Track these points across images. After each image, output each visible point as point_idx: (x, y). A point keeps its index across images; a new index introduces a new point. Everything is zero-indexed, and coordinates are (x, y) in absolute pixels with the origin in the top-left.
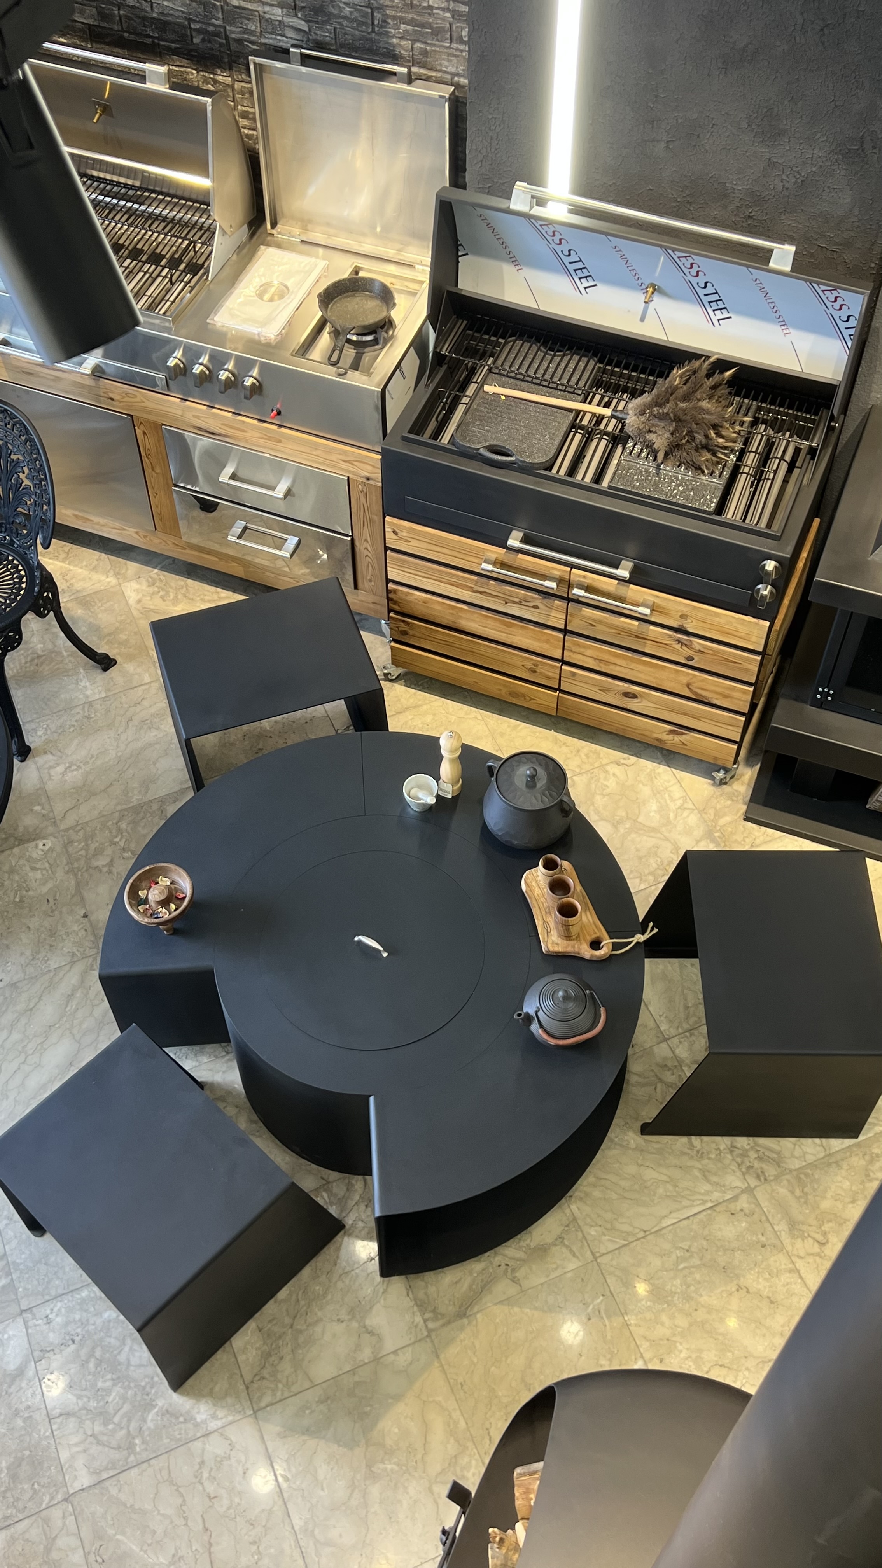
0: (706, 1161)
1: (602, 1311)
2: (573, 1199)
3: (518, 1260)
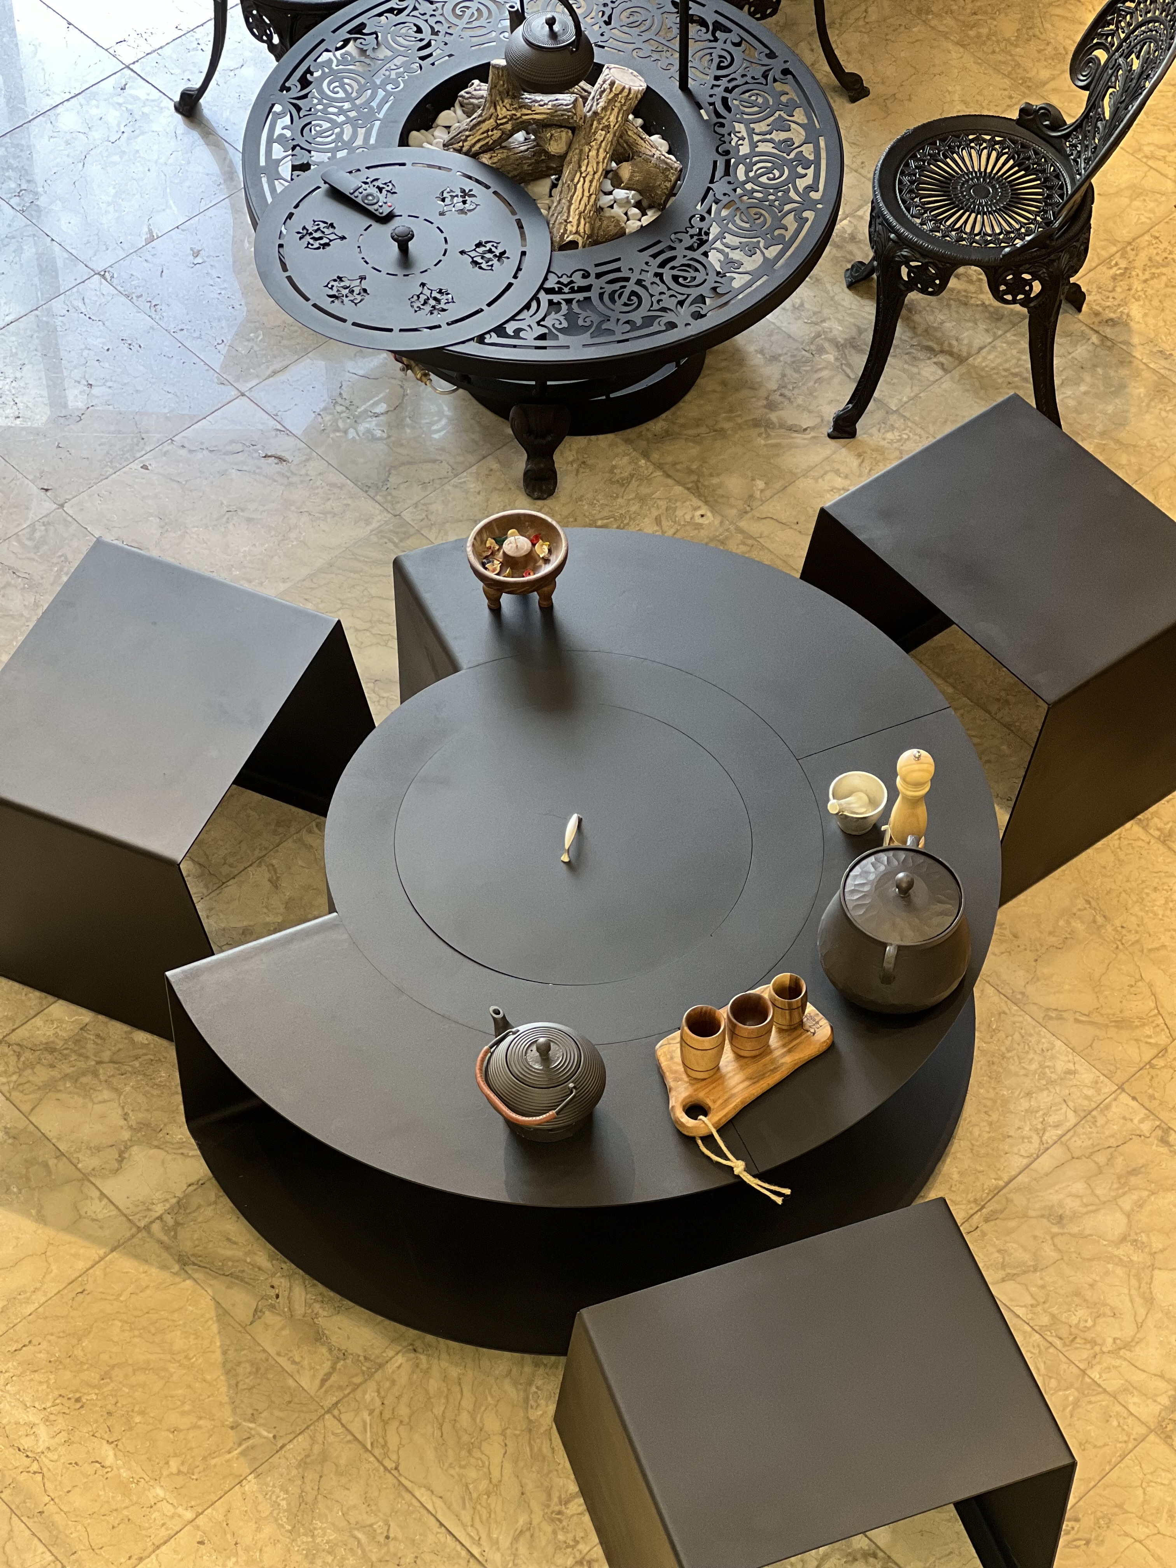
3: (290, 1308)
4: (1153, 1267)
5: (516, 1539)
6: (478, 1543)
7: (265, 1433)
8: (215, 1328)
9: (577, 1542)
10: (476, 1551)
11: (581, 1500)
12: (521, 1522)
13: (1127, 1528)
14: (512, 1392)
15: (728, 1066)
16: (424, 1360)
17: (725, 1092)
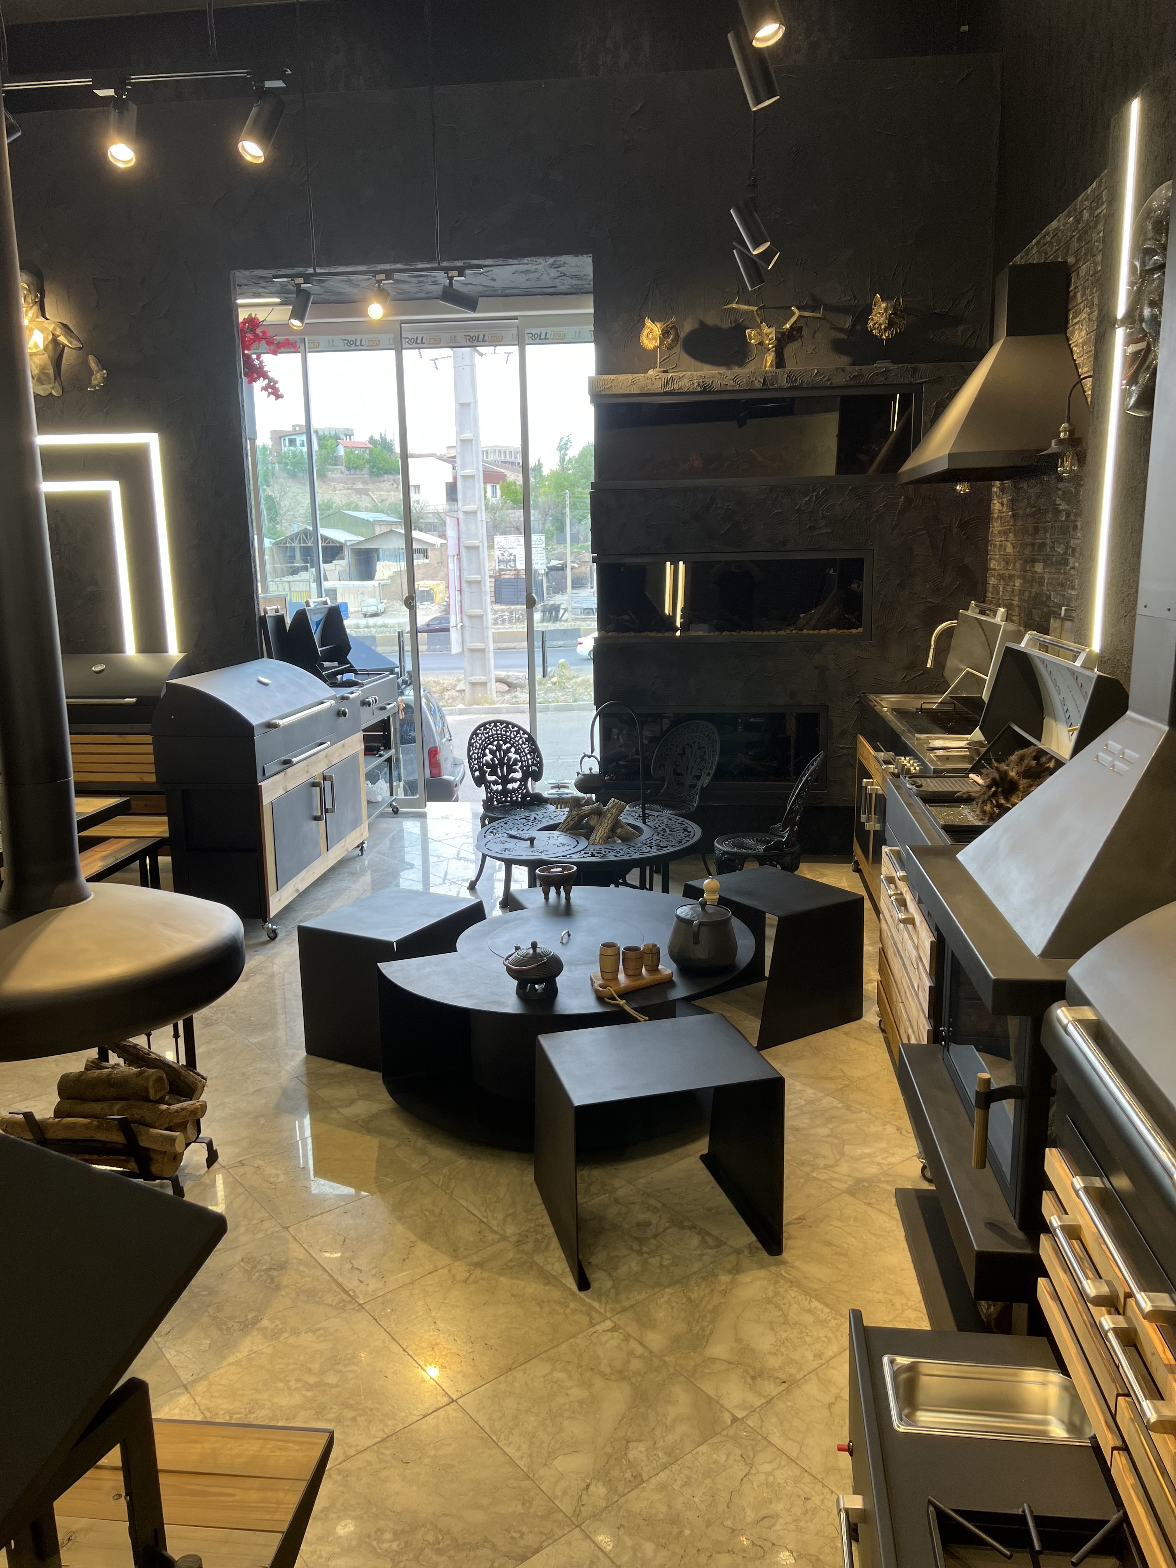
0: (524, 1214)
1: (383, 1183)
3: (414, 1144)
4: (844, 1144)
5: (507, 1216)
6: (487, 1217)
7: (389, 1180)
8: (376, 1149)
9: (537, 1219)
10: (485, 1220)
11: (543, 1206)
12: (511, 1211)
13: (832, 1223)
14: (515, 1171)
15: (621, 977)
16: (474, 1162)
17: (619, 985)
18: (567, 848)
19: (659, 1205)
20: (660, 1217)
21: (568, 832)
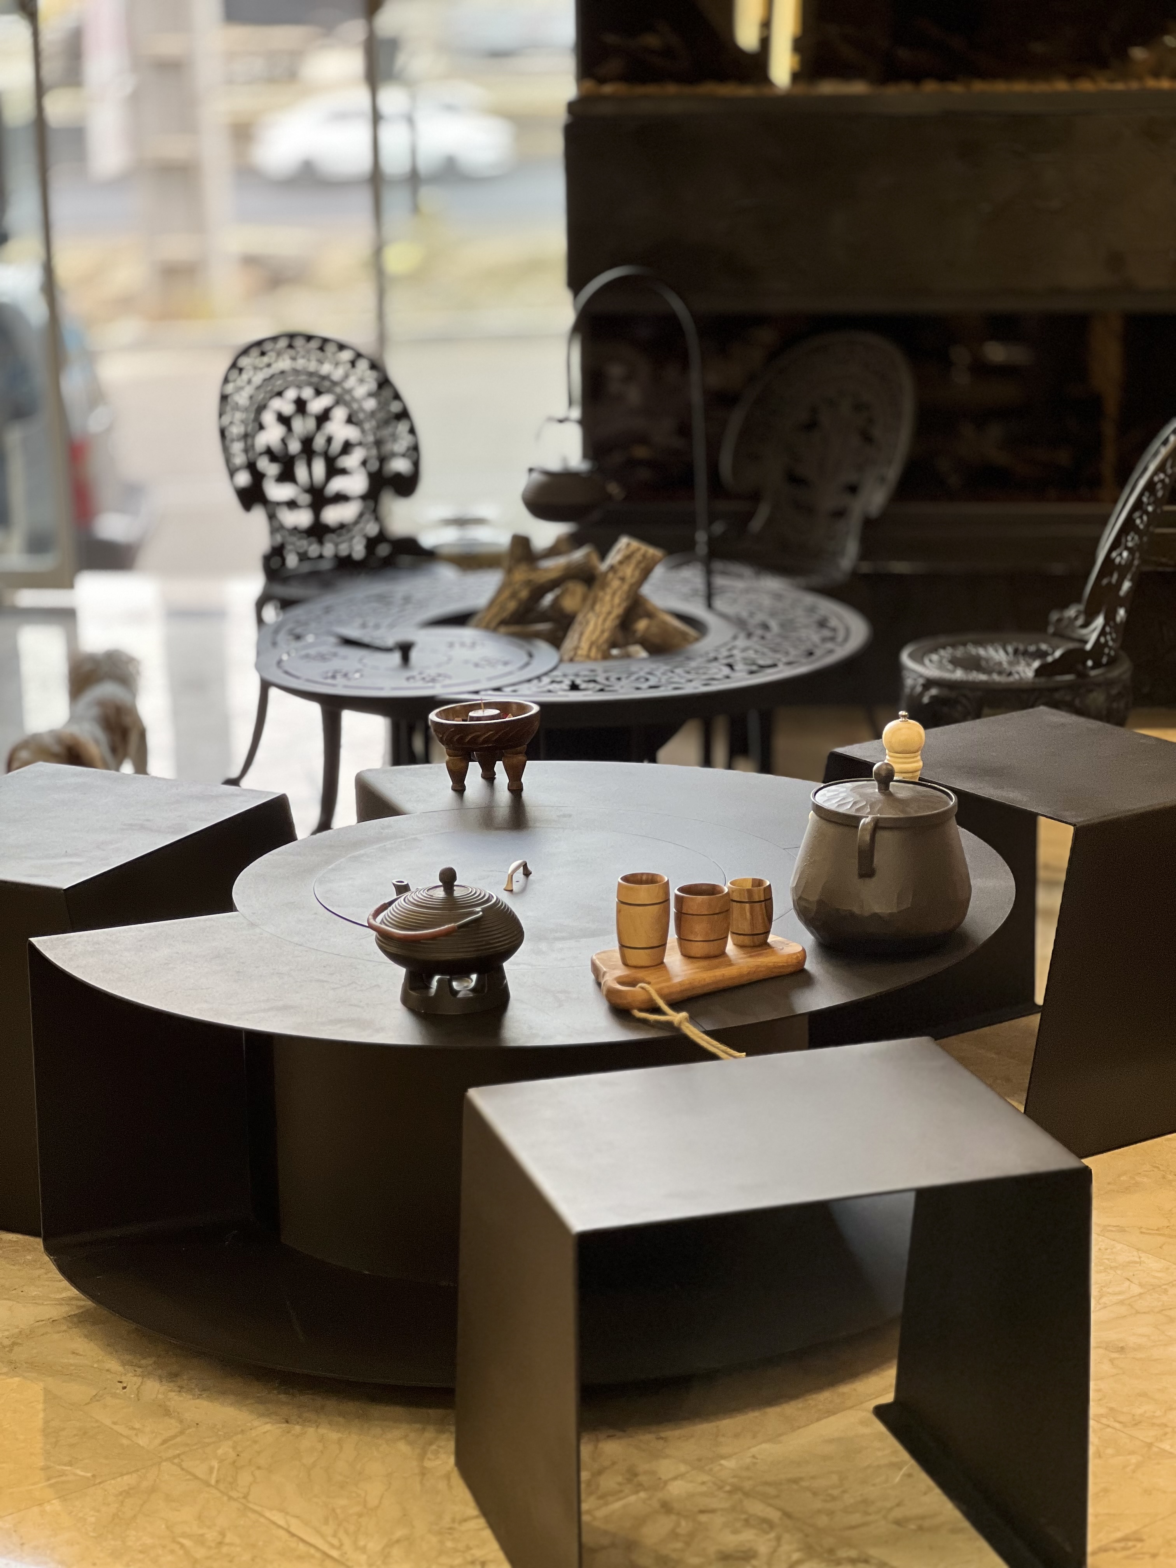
0: (434, 1540)
1: (63, 1478)
2: (284, 1425)
3: (137, 1395)
5: (389, 1546)
6: (338, 1548)
7: (80, 1472)
10: (334, 1554)
12: (398, 1534)
14: (403, 1447)
15: (673, 958)
16: (298, 1428)
17: (669, 979)
18: (501, 669)
19: (774, 1515)
20: (778, 1539)
21: (503, 629)
